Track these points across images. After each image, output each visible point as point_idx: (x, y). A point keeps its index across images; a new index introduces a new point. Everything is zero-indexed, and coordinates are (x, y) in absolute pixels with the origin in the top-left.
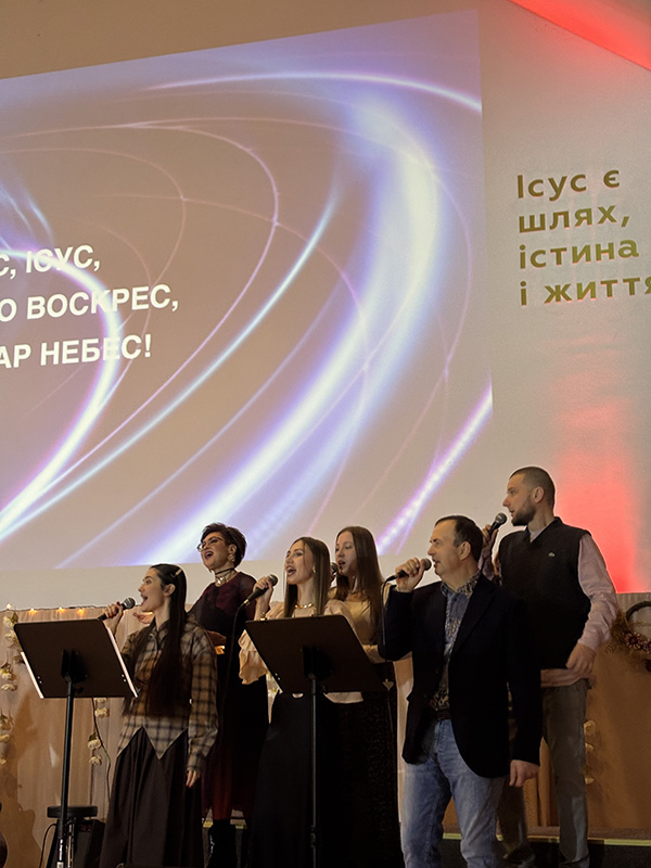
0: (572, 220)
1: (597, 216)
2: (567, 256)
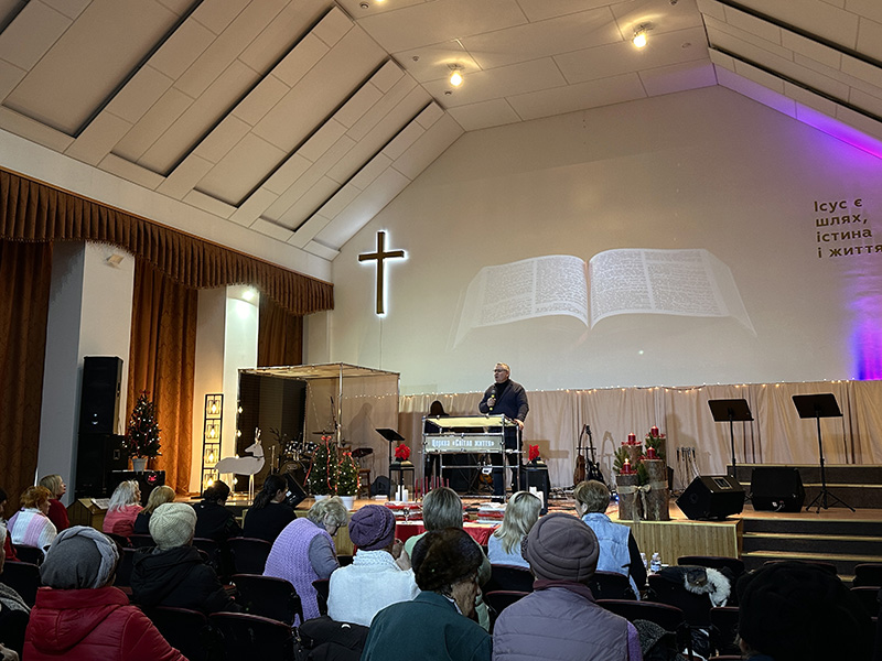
0: (841, 221)
1: (852, 219)
2: (839, 237)
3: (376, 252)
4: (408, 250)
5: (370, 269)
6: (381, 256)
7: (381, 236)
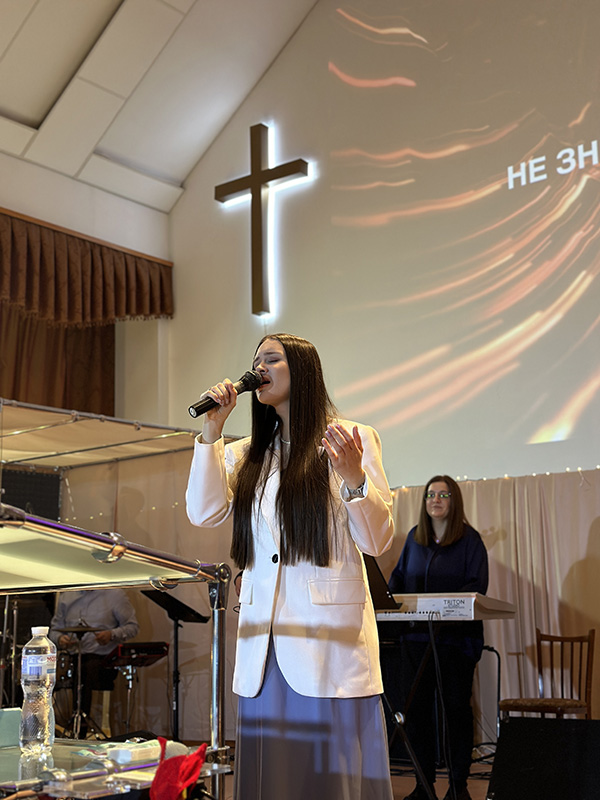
3: (249, 173)
4: (315, 155)
5: (237, 215)
6: (258, 178)
7: (258, 134)
